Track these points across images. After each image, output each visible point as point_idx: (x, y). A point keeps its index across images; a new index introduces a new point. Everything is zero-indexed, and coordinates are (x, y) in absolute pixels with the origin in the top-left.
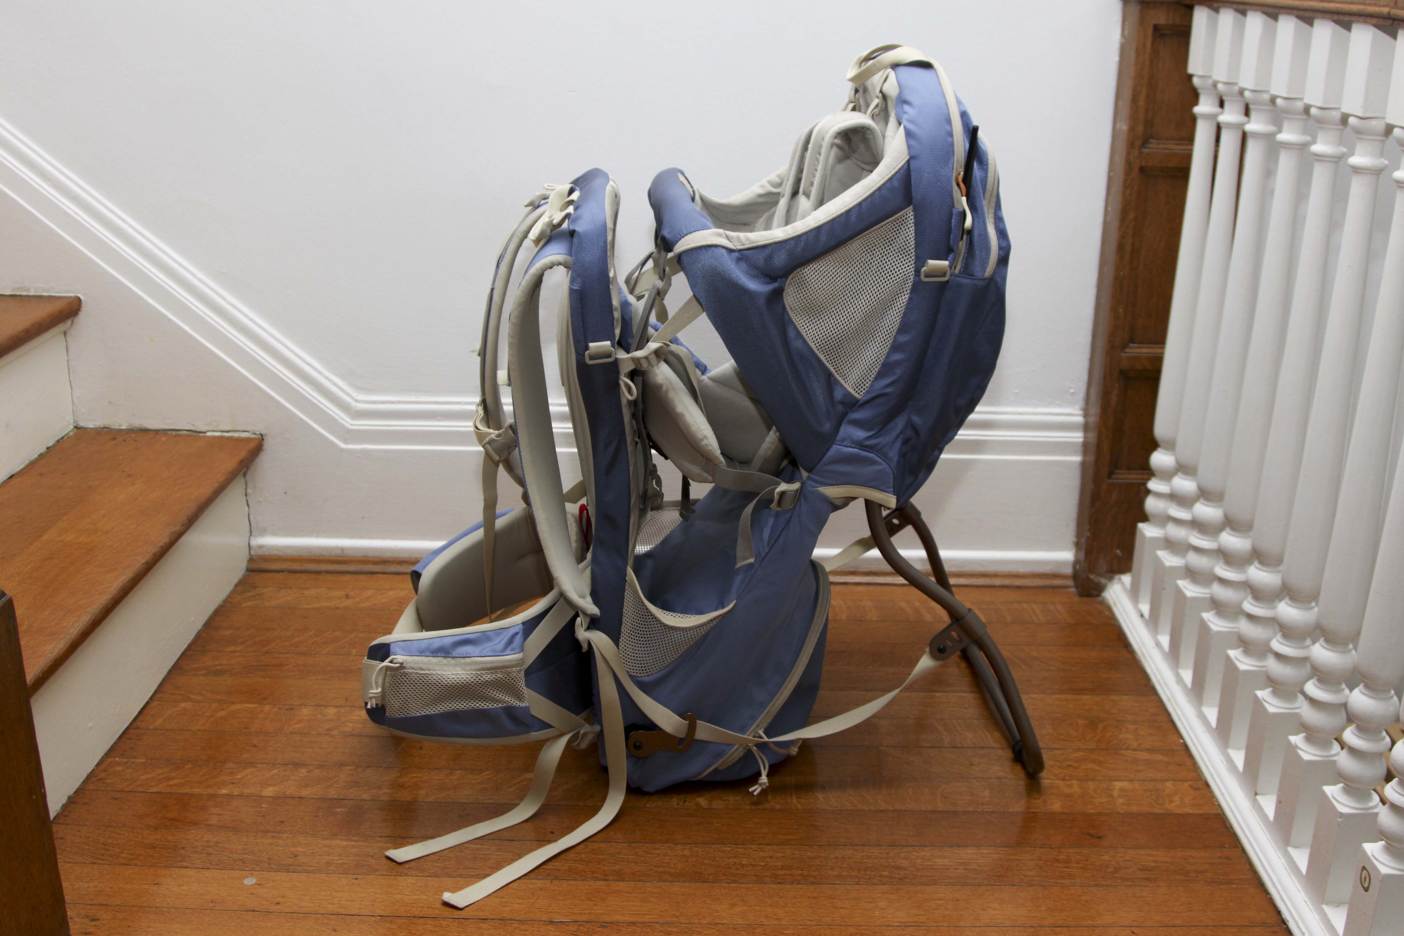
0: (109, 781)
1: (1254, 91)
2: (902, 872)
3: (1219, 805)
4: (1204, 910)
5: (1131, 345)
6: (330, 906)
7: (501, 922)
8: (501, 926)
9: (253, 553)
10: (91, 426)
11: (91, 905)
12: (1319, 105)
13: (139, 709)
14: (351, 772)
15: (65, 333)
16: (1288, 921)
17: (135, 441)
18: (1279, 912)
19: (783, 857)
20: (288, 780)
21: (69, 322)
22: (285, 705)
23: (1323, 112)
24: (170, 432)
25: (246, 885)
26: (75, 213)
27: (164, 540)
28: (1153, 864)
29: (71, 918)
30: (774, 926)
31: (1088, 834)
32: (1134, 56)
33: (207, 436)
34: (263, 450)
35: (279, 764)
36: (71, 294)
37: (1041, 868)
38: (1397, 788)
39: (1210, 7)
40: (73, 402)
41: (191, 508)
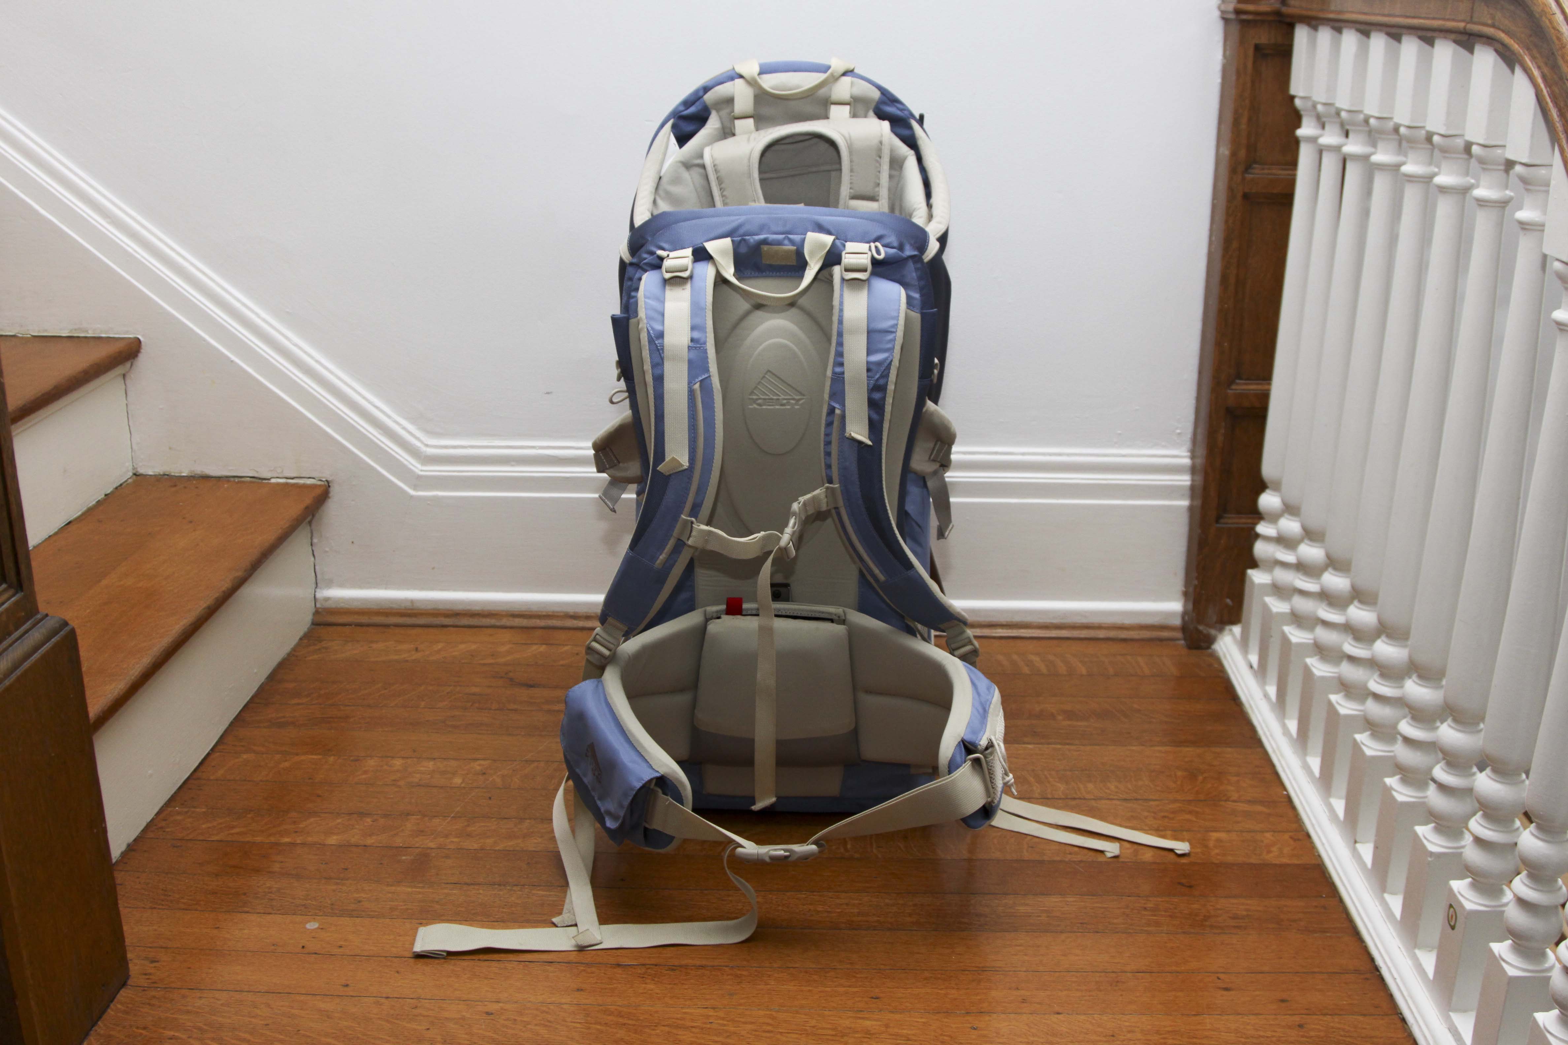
0: (169, 829)
1: (1349, 111)
3: (1319, 856)
4: (1294, 957)
5: (1238, 381)
6: (393, 949)
7: (567, 965)
9: (318, 605)
10: (151, 473)
11: (150, 947)
12: (1407, 124)
13: (200, 760)
15: (124, 376)
16: (1380, 968)
17: (197, 488)
18: (1372, 960)
19: (860, 904)
20: (352, 829)
21: (128, 364)
22: (351, 756)
23: (1413, 131)
24: (232, 479)
25: (309, 930)
26: (135, 251)
27: (226, 585)
28: (1245, 913)
29: (131, 960)
31: (1179, 883)
32: (1234, 78)
33: (271, 483)
34: (329, 498)
35: (344, 813)
36: (130, 334)
37: (1127, 915)
38: (1482, 821)
39: (1309, 25)
40: (132, 448)
41: (254, 554)
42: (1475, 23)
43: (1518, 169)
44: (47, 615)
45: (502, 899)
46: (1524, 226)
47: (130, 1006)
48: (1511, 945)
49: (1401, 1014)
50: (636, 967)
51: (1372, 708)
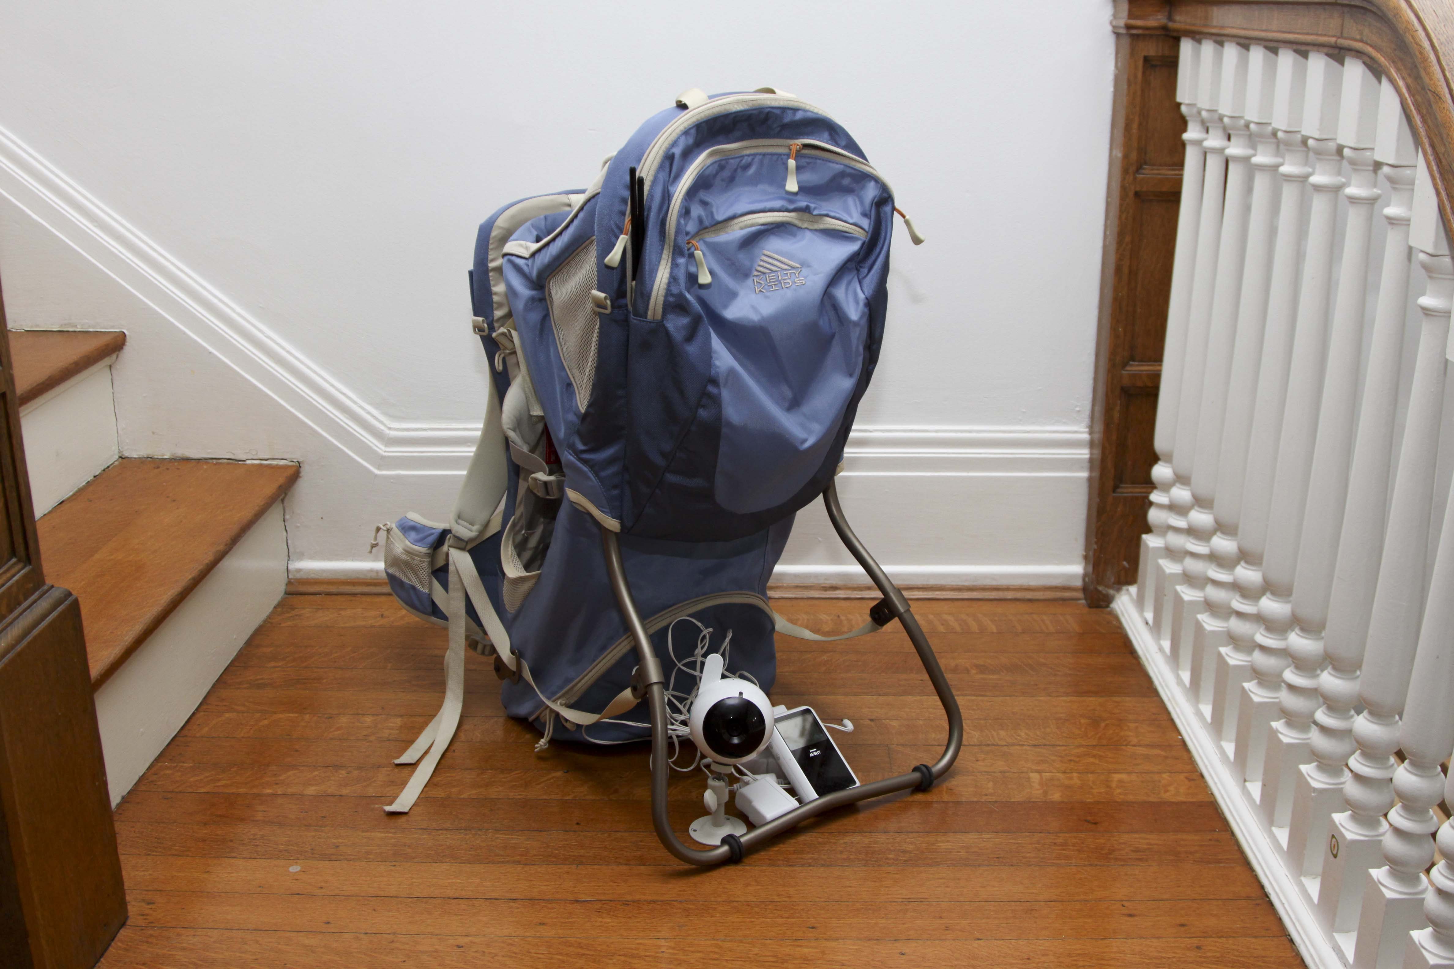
0: (160, 783)
1: (1231, 117)
2: (907, 855)
3: (1212, 794)
4: (1192, 886)
5: (1131, 363)
6: (370, 889)
7: (530, 902)
8: (529, 905)
9: (290, 576)
10: (135, 456)
11: (147, 891)
12: (1284, 129)
13: (186, 719)
14: (388, 773)
15: (110, 366)
16: (1270, 894)
17: (178, 469)
18: (1262, 887)
20: (328, 780)
21: (114, 356)
22: (325, 714)
23: (1289, 134)
24: (211, 461)
25: (292, 872)
26: (120, 252)
27: (209, 558)
28: (1145, 847)
29: (129, 902)
30: (784, 903)
31: (1086, 821)
32: (1126, 87)
33: (246, 464)
34: (300, 477)
35: (319, 766)
36: (116, 329)
37: (1039, 850)
38: (1360, 759)
39: (1193, 38)
40: (118, 433)
41: (235, 529)
42: (1346, 38)
43: (1386, 169)
44: (53, 586)
45: (468, 842)
46: (1392, 221)
47: (129, 944)
48: (1389, 870)
49: (1289, 935)
50: (593, 902)
51: (1259, 658)
